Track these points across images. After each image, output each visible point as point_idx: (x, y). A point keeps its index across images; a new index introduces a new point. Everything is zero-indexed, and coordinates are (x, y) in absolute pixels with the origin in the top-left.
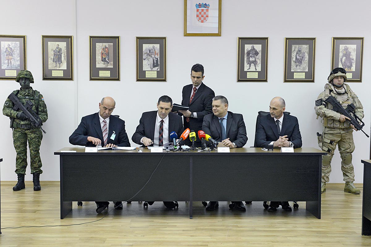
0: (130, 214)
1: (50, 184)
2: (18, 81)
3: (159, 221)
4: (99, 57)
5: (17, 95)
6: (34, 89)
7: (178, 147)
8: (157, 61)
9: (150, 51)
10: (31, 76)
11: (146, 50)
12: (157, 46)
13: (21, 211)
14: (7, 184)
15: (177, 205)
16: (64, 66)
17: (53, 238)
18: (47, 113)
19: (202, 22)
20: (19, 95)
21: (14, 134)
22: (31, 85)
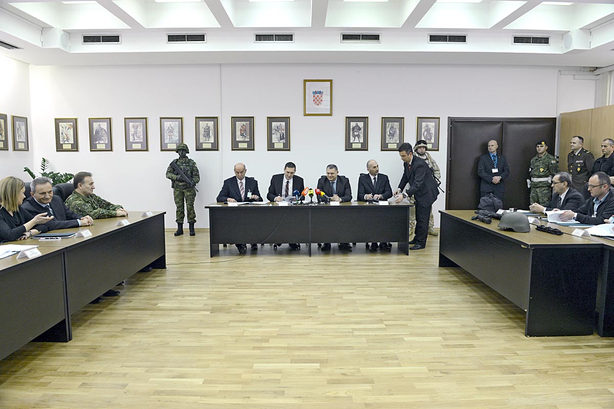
0: (264, 253)
1: (202, 230)
2: (177, 152)
3: (285, 259)
4: (238, 133)
5: (176, 162)
6: (189, 158)
7: (300, 202)
8: (283, 135)
9: (277, 127)
10: (187, 148)
11: (275, 126)
12: (283, 124)
13: (180, 251)
14: (170, 231)
15: (299, 246)
16: (212, 140)
17: (205, 272)
18: (199, 176)
19: (318, 105)
20: (178, 163)
21: (174, 193)
22: (187, 155)
